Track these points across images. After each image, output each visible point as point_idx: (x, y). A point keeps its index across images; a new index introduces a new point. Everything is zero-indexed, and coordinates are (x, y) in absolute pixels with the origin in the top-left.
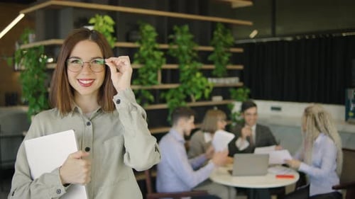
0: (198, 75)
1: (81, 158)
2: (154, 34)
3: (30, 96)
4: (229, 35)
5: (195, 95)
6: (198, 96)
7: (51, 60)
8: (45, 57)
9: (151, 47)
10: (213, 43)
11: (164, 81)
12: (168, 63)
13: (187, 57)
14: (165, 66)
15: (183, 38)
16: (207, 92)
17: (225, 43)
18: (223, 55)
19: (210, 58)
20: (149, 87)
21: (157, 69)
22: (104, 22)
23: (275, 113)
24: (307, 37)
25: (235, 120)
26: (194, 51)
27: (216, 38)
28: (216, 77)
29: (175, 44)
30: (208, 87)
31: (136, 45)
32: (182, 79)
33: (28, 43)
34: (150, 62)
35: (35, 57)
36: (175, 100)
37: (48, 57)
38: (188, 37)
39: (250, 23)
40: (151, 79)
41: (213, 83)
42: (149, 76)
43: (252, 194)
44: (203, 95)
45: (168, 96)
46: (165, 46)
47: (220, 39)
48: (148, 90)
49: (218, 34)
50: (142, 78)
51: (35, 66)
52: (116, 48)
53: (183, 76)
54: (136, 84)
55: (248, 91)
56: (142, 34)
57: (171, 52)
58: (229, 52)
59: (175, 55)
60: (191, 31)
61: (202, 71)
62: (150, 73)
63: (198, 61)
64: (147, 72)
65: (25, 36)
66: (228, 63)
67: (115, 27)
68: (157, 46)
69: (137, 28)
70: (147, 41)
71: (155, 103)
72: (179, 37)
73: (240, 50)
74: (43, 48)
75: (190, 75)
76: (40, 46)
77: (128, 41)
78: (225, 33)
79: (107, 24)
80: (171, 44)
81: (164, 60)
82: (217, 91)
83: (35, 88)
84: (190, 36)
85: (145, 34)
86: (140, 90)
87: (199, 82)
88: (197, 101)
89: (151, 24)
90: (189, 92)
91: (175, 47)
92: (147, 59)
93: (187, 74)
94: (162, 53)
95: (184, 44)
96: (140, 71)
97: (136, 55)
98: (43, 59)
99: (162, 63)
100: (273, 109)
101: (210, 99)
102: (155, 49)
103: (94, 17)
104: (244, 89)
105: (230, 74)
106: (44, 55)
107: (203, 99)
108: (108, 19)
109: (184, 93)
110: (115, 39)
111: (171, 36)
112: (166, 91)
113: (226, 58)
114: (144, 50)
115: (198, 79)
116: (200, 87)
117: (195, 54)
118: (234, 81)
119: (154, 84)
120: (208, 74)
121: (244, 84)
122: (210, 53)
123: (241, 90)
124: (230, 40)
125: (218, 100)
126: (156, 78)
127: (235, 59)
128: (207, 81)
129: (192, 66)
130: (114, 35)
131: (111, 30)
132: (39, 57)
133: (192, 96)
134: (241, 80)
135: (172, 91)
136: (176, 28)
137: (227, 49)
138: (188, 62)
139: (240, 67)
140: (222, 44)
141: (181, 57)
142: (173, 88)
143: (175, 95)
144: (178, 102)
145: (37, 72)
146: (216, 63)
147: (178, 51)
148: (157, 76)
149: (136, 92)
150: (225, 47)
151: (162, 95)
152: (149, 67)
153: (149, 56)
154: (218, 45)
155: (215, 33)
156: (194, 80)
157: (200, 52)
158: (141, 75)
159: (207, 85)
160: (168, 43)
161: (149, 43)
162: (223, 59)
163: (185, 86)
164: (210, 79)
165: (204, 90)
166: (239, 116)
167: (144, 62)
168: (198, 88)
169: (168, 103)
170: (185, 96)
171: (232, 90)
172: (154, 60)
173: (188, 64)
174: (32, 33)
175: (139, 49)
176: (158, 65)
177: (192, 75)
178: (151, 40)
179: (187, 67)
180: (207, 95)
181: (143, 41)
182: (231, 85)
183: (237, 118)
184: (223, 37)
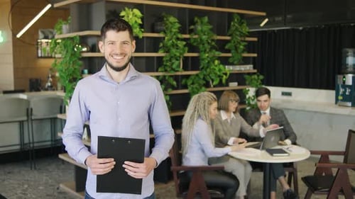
0: (216, 62)
2: (178, 25)
3: (67, 82)
4: (245, 25)
5: (213, 81)
6: (216, 82)
7: (85, 49)
8: (80, 46)
9: (175, 36)
10: (230, 32)
11: (185, 68)
12: (188, 52)
13: (206, 45)
14: (187, 54)
15: (203, 29)
16: (225, 78)
17: (241, 32)
18: (239, 43)
19: (227, 47)
20: (173, 73)
21: (180, 57)
23: (285, 98)
25: (249, 105)
26: (213, 40)
27: (233, 28)
28: (232, 64)
29: (195, 34)
30: (226, 74)
31: (161, 35)
32: (201, 67)
33: (61, 33)
34: (174, 51)
35: (71, 47)
36: (196, 86)
37: (83, 47)
38: (207, 28)
39: (264, 14)
40: (174, 66)
41: (230, 71)
42: (173, 64)
44: (221, 81)
45: (189, 82)
46: (187, 36)
47: (237, 29)
48: (171, 76)
49: (235, 24)
50: (166, 65)
51: (72, 55)
52: (143, 37)
53: (203, 64)
54: (162, 72)
55: (261, 77)
56: (166, 25)
57: (192, 41)
58: (245, 41)
59: (195, 44)
60: (210, 22)
61: (219, 58)
62: (174, 61)
63: (217, 50)
64: (170, 60)
65: (59, 26)
66: (244, 51)
67: (142, 19)
68: (180, 36)
69: (161, 19)
70: (171, 32)
71: (178, 88)
72: (199, 28)
73: (255, 39)
74: (78, 38)
75: (209, 62)
76: (75, 37)
77: (153, 32)
78: (241, 24)
79: (136, 16)
80: (193, 34)
81: (187, 49)
82: (233, 77)
83: (71, 75)
84: (210, 27)
85: (170, 25)
86: (164, 76)
87: (217, 69)
89: (174, 17)
90: (208, 78)
91: (196, 36)
92: (171, 48)
93: (206, 61)
94: (184, 43)
95: (205, 35)
96: (164, 59)
97: (161, 45)
98: (78, 48)
99: (184, 52)
100: (284, 94)
101: (227, 85)
102: (178, 39)
103: (125, 10)
104: (258, 76)
105: (245, 61)
107: (220, 84)
108: (137, 12)
109: (204, 79)
110: (143, 30)
111: (192, 27)
112: (188, 77)
113: (242, 47)
114: (168, 40)
115: (216, 66)
116: (218, 73)
117: (213, 43)
118: (249, 68)
119: (177, 71)
120: (225, 61)
121: (258, 71)
122: (228, 41)
123: (256, 77)
124: (246, 29)
125: (234, 85)
126: (179, 66)
127: (250, 47)
128: (225, 68)
129: (211, 55)
130: (141, 26)
131: (140, 21)
132: (74, 47)
133: (211, 82)
134: (254, 68)
135: (193, 77)
136: (196, 19)
137: (243, 39)
138: (208, 50)
139: (255, 55)
140: (238, 33)
141: (201, 46)
142: (193, 75)
143: (195, 81)
144: (198, 87)
145: (74, 59)
146: (233, 51)
147: (199, 40)
148: (180, 63)
149: (160, 78)
150: (241, 36)
151: (184, 81)
152: (173, 55)
153: (173, 45)
154: (234, 35)
155: (232, 23)
156: (213, 67)
157: (218, 40)
158: (165, 63)
159: (224, 72)
160: (189, 34)
161: (173, 33)
162: (239, 47)
163: (205, 72)
164: (227, 67)
165: (222, 77)
166: (253, 100)
167: (167, 51)
168: (216, 74)
169: (190, 88)
170: (204, 82)
171: (247, 76)
172: (177, 49)
173: (208, 53)
174: (66, 24)
175: (164, 38)
176: (181, 54)
177: (211, 63)
178: (174, 30)
179: (207, 55)
180: (224, 81)
181: (167, 31)
182: (246, 72)
183: (251, 102)
184: (239, 27)
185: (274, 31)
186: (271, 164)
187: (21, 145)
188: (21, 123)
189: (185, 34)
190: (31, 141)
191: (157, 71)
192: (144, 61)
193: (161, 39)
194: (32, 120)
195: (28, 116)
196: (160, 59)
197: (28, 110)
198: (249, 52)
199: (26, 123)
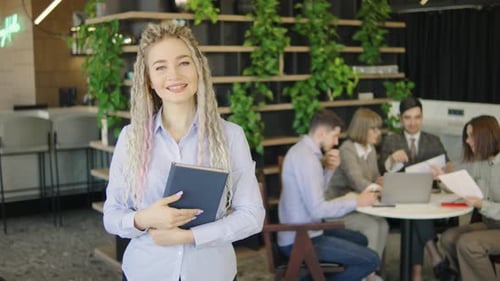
0: (338, 61)
2: (274, 3)
3: (101, 91)
4: (385, 2)
5: (332, 90)
6: (337, 93)
7: (128, 41)
8: (121, 36)
9: (269, 20)
10: (361, 14)
11: (287, 71)
12: (292, 44)
13: (321, 35)
14: (289, 49)
15: (315, 9)
16: (351, 86)
17: (378, 14)
18: (376, 31)
19: (355, 37)
20: (267, 79)
21: (278, 53)
23: (454, 118)
26: (332, 26)
27: (365, 7)
28: (364, 64)
29: (304, 16)
30: (352, 80)
31: (248, 18)
32: (313, 68)
33: (95, 16)
34: (268, 43)
35: (107, 36)
36: (304, 98)
37: (125, 37)
38: (322, 6)
40: (268, 67)
41: (361, 74)
42: (266, 64)
44: (345, 90)
45: (294, 92)
46: (290, 20)
47: (371, 8)
48: (266, 83)
50: (256, 66)
51: (107, 49)
52: (219, 22)
53: (315, 64)
54: (248, 75)
55: (411, 85)
56: (256, 3)
57: (298, 27)
58: (384, 28)
59: (303, 32)
61: (343, 55)
62: (268, 58)
63: (338, 42)
64: (263, 58)
65: (90, 6)
66: (382, 43)
68: (277, 19)
70: (264, 13)
71: (274, 102)
72: (309, 7)
73: (402, 25)
74: (117, 23)
75: (325, 61)
76: (113, 21)
77: (237, 12)
80: (299, 16)
81: (288, 40)
82: (365, 85)
83: (106, 80)
84: (327, 5)
85: (261, 3)
86: (253, 83)
87: (339, 72)
88: (336, 99)
90: (324, 86)
91: (304, 21)
93: (321, 60)
94: (285, 30)
95: (318, 17)
96: (253, 56)
97: (248, 33)
98: (117, 39)
99: (285, 45)
100: (452, 112)
101: (355, 96)
102: (275, 24)
104: (406, 83)
105: (385, 59)
106: (119, 34)
107: (344, 96)
109: (317, 87)
110: (218, 10)
111: (299, 5)
112: (291, 84)
113: (379, 37)
114: (259, 25)
115: (337, 67)
116: (340, 79)
117: (333, 31)
118: (391, 70)
119: (273, 75)
120: (352, 60)
121: (407, 76)
122: (356, 28)
123: (402, 84)
124: (385, 10)
125: (367, 98)
126: (276, 66)
127: (392, 37)
128: (351, 70)
129: (328, 49)
130: (216, 4)
132: (112, 36)
133: (329, 92)
134: (400, 71)
135: (299, 85)
137: (381, 24)
138: (323, 42)
139: (402, 50)
140: (373, 15)
141: (312, 36)
142: (300, 81)
143: (303, 91)
144: (307, 100)
145: (110, 57)
146: (366, 44)
147: (309, 26)
148: (277, 64)
149: (247, 85)
150: (378, 20)
151: (285, 91)
152: (266, 49)
153: (267, 34)
154: (367, 18)
155: (364, 0)
156: (332, 68)
157: (340, 27)
158: (254, 62)
159: (350, 76)
160: (294, 15)
161: (266, 16)
162: (375, 38)
163: (318, 78)
164: (355, 68)
165: (346, 84)
166: (397, 121)
167: (259, 44)
168: (336, 80)
169: (294, 102)
170: (317, 92)
171: (387, 84)
172: (274, 40)
173: (323, 46)
174: (101, 2)
175: (252, 23)
176: (278, 48)
177: (329, 62)
178: (268, 11)
179: (322, 49)
180: (350, 91)
181: (258, 13)
182: (386, 76)
183: (394, 124)
184: (374, 5)
185: (437, 12)
186: (412, 221)
187: (40, 188)
188: (41, 155)
189: (287, 15)
190: (55, 183)
191: (241, 74)
192: (221, 60)
193: (248, 25)
194: (56, 151)
195: (49, 144)
196: (246, 55)
197: (49, 135)
198: (391, 45)
199: (47, 156)
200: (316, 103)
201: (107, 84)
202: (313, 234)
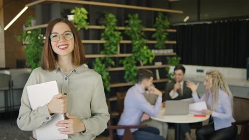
0: (145, 47)
1: (61, 98)
2: (115, 20)
3: (32, 62)
4: (167, 20)
5: (143, 61)
6: (145, 62)
8: (42, 36)
9: (113, 29)
10: (156, 25)
11: (121, 52)
12: (124, 39)
13: (137, 35)
14: (122, 42)
15: (135, 23)
16: (151, 59)
17: (164, 25)
18: (162, 33)
19: (154, 36)
20: (111, 56)
21: (117, 44)
22: (81, 12)
23: (199, 74)
24: (222, 21)
25: (170, 79)
26: (142, 31)
27: (158, 23)
28: (157, 49)
29: (129, 27)
30: (152, 56)
31: (103, 27)
32: (134, 50)
33: (31, 26)
34: (112, 39)
35: (35, 36)
36: (129, 65)
37: (44, 36)
38: (137, 22)
39: (181, 12)
40: (112, 50)
41: (155, 54)
42: (111, 48)
43: (178, 127)
44: (148, 61)
45: (124, 62)
46: (122, 28)
47: (160, 23)
48: (111, 58)
49: (159, 19)
50: (106, 50)
51: (36, 42)
52: (89, 29)
54: (103, 54)
55: (179, 58)
56: (106, 20)
57: (126, 32)
58: (166, 32)
59: (129, 34)
60: (140, 18)
61: (147, 45)
62: (112, 46)
63: (145, 38)
64: (110, 46)
65: (29, 21)
66: (166, 39)
67: (88, 15)
68: (116, 28)
69: (103, 16)
70: (110, 25)
71: (116, 67)
72: (132, 22)
73: (175, 31)
74: (40, 30)
75: (139, 47)
76: (38, 29)
77: (97, 24)
78: (164, 19)
79: (83, 13)
80: (127, 26)
81: (121, 38)
82: (158, 58)
83: (35, 56)
84: (140, 21)
85: (109, 20)
86: (105, 58)
87: (145, 52)
88: (144, 65)
89: (113, 14)
90: (138, 59)
91: (129, 28)
92: (110, 37)
93: (137, 47)
94: (120, 33)
95: (136, 27)
96: (105, 45)
97: (103, 34)
98: (40, 37)
99: (120, 40)
100: (198, 71)
101: (153, 64)
102: (115, 30)
103: (75, 9)
104: (177, 58)
105: (167, 47)
106: (41, 34)
107: (148, 64)
108: (83, 10)
109: (135, 59)
110: (88, 23)
111: (127, 21)
112: (123, 58)
113: (164, 36)
114: (107, 30)
115: (145, 50)
116: (146, 56)
117: (143, 34)
118: (170, 52)
119: (115, 54)
120: (152, 47)
121: (177, 54)
122: (153, 32)
123: (175, 58)
124: (167, 23)
125: (159, 64)
126: (116, 50)
127: (170, 36)
128: (151, 52)
129: (140, 42)
130: (87, 21)
131: (86, 17)
132: (38, 36)
133: (141, 62)
134: (174, 52)
135: (127, 59)
136: (129, 16)
137: (165, 30)
138: (138, 38)
139: (175, 42)
140: (161, 26)
141: (133, 35)
142: (127, 57)
143: (129, 61)
144: (131, 66)
145: (37, 45)
146: (158, 39)
147: (131, 31)
148: (117, 48)
149: (103, 59)
150: (164, 28)
151: (121, 61)
152: (111, 42)
153: (112, 35)
154: (159, 28)
155: (157, 19)
156: (142, 51)
157: (146, 31)
158: (106, 48)
159: (151, 54)
160: (125, 26)
161: (111, 26)
162: (162, 37)
163: (136, 55)
164: (153, 51)
165: (149, 58)
166: (173, 75)
167: (107, 39)
168: (144, 56)
169: (125, 66)
170: (136, 62)
171: (168, 58)
172: (115, 37)
173: (138, 40)
174: (34, 19)
175: (105, 29)
176: (117, 41)
177: (141, 48)
178: (112, 24)
179: (137, 42)
180: (151, 61)
181: (107, 24)
182: (168, 54)
183: (172, 77)
184: (162, 22)
185: (191, 25)
186: (180, 124)
187: (5, 107)
188: (6, 91)
189: (121, 26)
190: (12, 104)
191: (99, 54)
192: (90, 47)
193: (103, 30)
194: (13, 89)
195: (10, 86)
196: (102, 45)
197: (9, 82)
198: (170, 40)
199: (8, 92)
200: (135, 67)
201: (35, 58)
202: (133, 130)
